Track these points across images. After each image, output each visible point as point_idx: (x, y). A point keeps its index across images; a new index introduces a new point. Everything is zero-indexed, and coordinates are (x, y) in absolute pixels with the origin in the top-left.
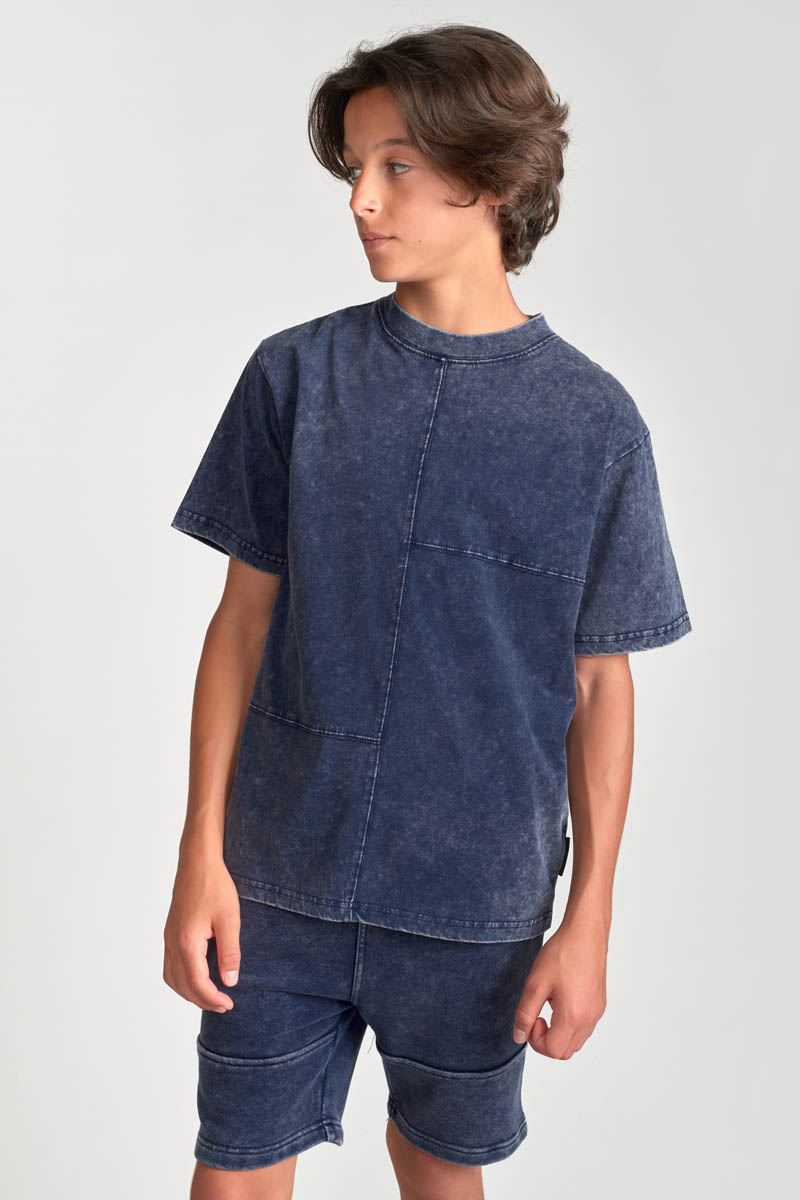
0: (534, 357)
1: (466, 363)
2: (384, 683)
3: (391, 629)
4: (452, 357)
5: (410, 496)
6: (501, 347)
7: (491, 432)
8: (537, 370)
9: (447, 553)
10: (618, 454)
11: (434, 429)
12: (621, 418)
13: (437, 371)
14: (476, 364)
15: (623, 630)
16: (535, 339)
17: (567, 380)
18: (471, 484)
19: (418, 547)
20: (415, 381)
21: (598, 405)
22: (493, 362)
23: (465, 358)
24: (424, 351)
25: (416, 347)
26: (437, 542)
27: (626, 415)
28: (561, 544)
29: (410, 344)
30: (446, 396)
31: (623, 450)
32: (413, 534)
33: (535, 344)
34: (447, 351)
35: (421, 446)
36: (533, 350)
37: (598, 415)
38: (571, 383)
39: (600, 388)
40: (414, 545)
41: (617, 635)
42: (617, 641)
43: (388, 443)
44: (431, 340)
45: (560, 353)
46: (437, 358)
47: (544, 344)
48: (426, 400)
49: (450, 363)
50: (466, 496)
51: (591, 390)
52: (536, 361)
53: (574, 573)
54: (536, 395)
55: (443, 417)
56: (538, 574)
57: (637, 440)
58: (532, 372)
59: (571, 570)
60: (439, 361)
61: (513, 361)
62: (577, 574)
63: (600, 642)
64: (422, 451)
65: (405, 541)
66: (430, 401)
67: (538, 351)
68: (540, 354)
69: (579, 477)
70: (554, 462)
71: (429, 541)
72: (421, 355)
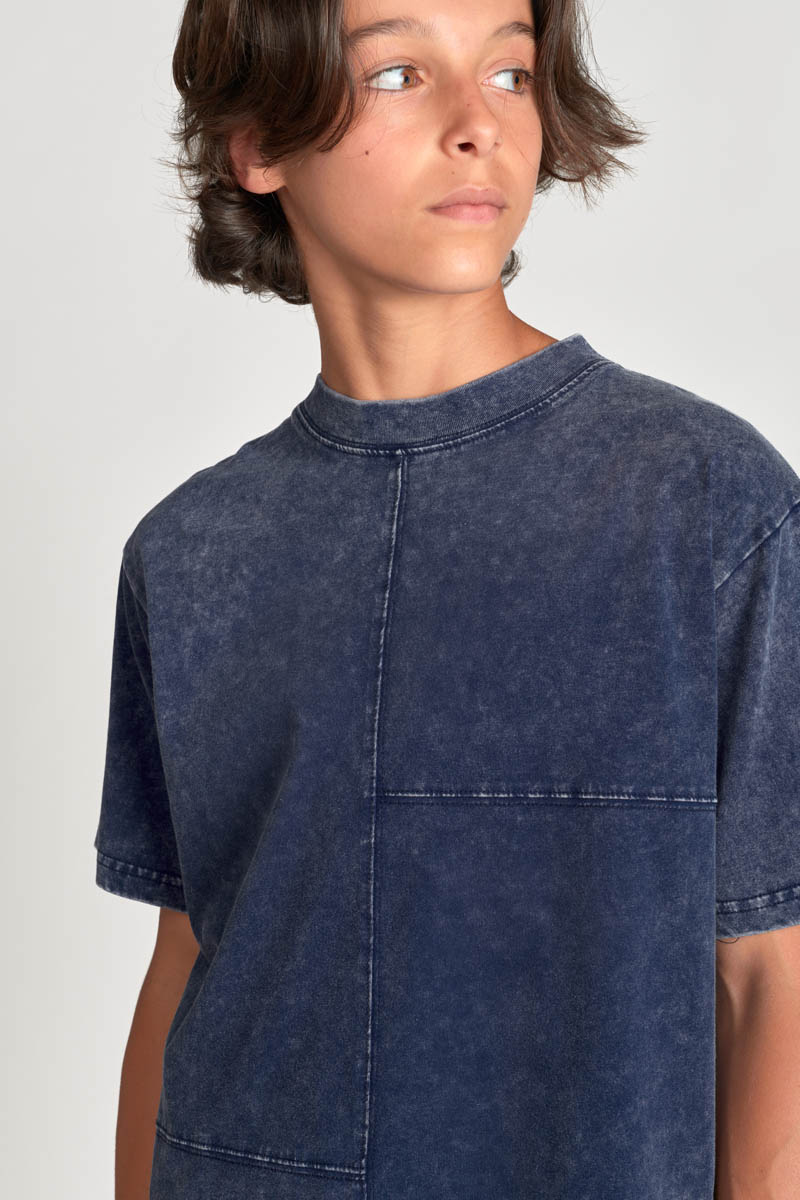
0: (563, 405)
1: (439, 449)
2: (359, 1064)
3: (361, 960)
4: (412, 445)
5: (369, 710)
6: (501, 401)
7: (495, 561)
8: (569, 432)
9: (444, 802)
10: (739, 555)
11: (395, 579)
12: (734, 482)
13: (391, 476)
14: (456, 445)
15: (782, 882)
16: (563, 374)
17: (625, 435)
18: (469, 664)
19: (390, 801)
20: (356, 504)
21: (681, 463)
22: (487, 435)
23: (434, 441)
24: (366, 446)
25: (353, 444)
26: (421, 785)
27: (741, 475)
28: (661, 740)
29: (343, 442)
30: (412, 515)
31: (746, 546)
32: (379, 779)
33: (565, 383)
34: (402, 436)
35: (377, 616)
36: (561, 395)
37: (683, 483)
38: (633, 438)
39: (685, 433)
40: (382, 799)
41: (772, 893)
42: (773, 904)
43: (324, 622)
44: (370, 424)
45: (612, 390)
46: (388, 454)
47: (581, 380)
48: (378, 532)
49: (411, 456)
50: (463, 689)
51: (669, 439)
52: (568, 412)
53: (693, 790)
54: (570, 476)
55: (411, 554)
56: (631, 805)
57: (770, 521)
58: (559, 437)
59: (687, 785)
60: (393, 456)
61: (526, 423)
62: (699, 790)
63: (741, 911)
64: (379, 624)
65: (366, 794)
66: (384, 531)
67: (570, 394)
68: (575, 398)
69: (669, 604)
70: (619, 590)
71: (407, 786)
72: (362, 455)
